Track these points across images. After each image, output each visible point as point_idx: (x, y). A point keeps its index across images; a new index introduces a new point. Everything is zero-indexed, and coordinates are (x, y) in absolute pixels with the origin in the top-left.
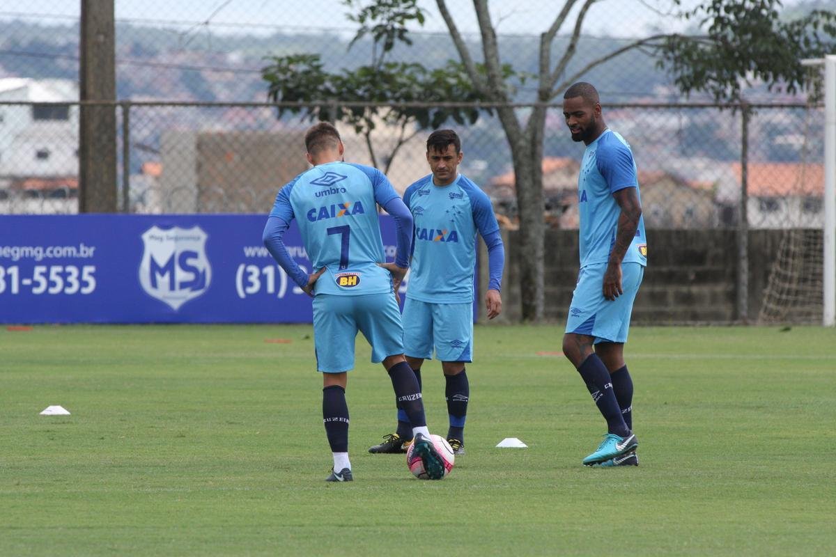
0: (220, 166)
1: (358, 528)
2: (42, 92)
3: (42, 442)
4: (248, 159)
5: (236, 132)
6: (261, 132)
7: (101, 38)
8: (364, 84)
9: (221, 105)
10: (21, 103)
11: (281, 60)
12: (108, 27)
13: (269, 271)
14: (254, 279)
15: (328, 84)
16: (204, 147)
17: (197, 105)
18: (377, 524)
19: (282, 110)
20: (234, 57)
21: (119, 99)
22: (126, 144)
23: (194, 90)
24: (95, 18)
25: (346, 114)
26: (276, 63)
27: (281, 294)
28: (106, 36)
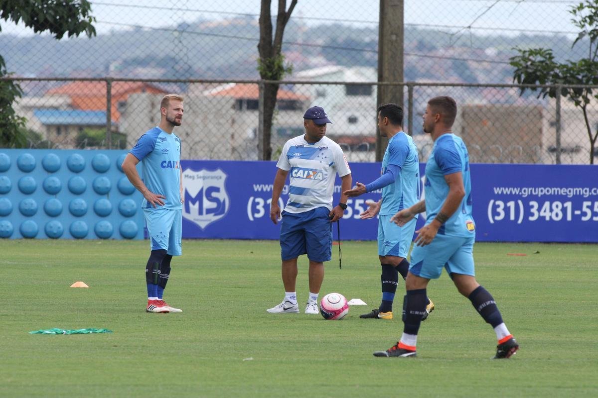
0: (477, 129)
1: (570, 390)
2: (352, 75)
3: (346, 324)
4: (497, 124)
5: (489, 105)
6: (507, 105)
7: (394, 37)
8: (582, 71)
9: (479, 86)
10: (336, 83)
11: (525, 52)
12: (399, 30)
13: (511, 204)
14: (500, 210)
15: (557, 71)
16: (466, 116)
17: (462, 85)
18: (584, 386)
19: (523, 89)
20: (491, 52)
21: (406, 80)
22: (410, 113)
23: (461, 75)
24: (389, 23)
25: (569, 93)
26: (520, 54)
27: (520, 221)
28: (397, 35)
